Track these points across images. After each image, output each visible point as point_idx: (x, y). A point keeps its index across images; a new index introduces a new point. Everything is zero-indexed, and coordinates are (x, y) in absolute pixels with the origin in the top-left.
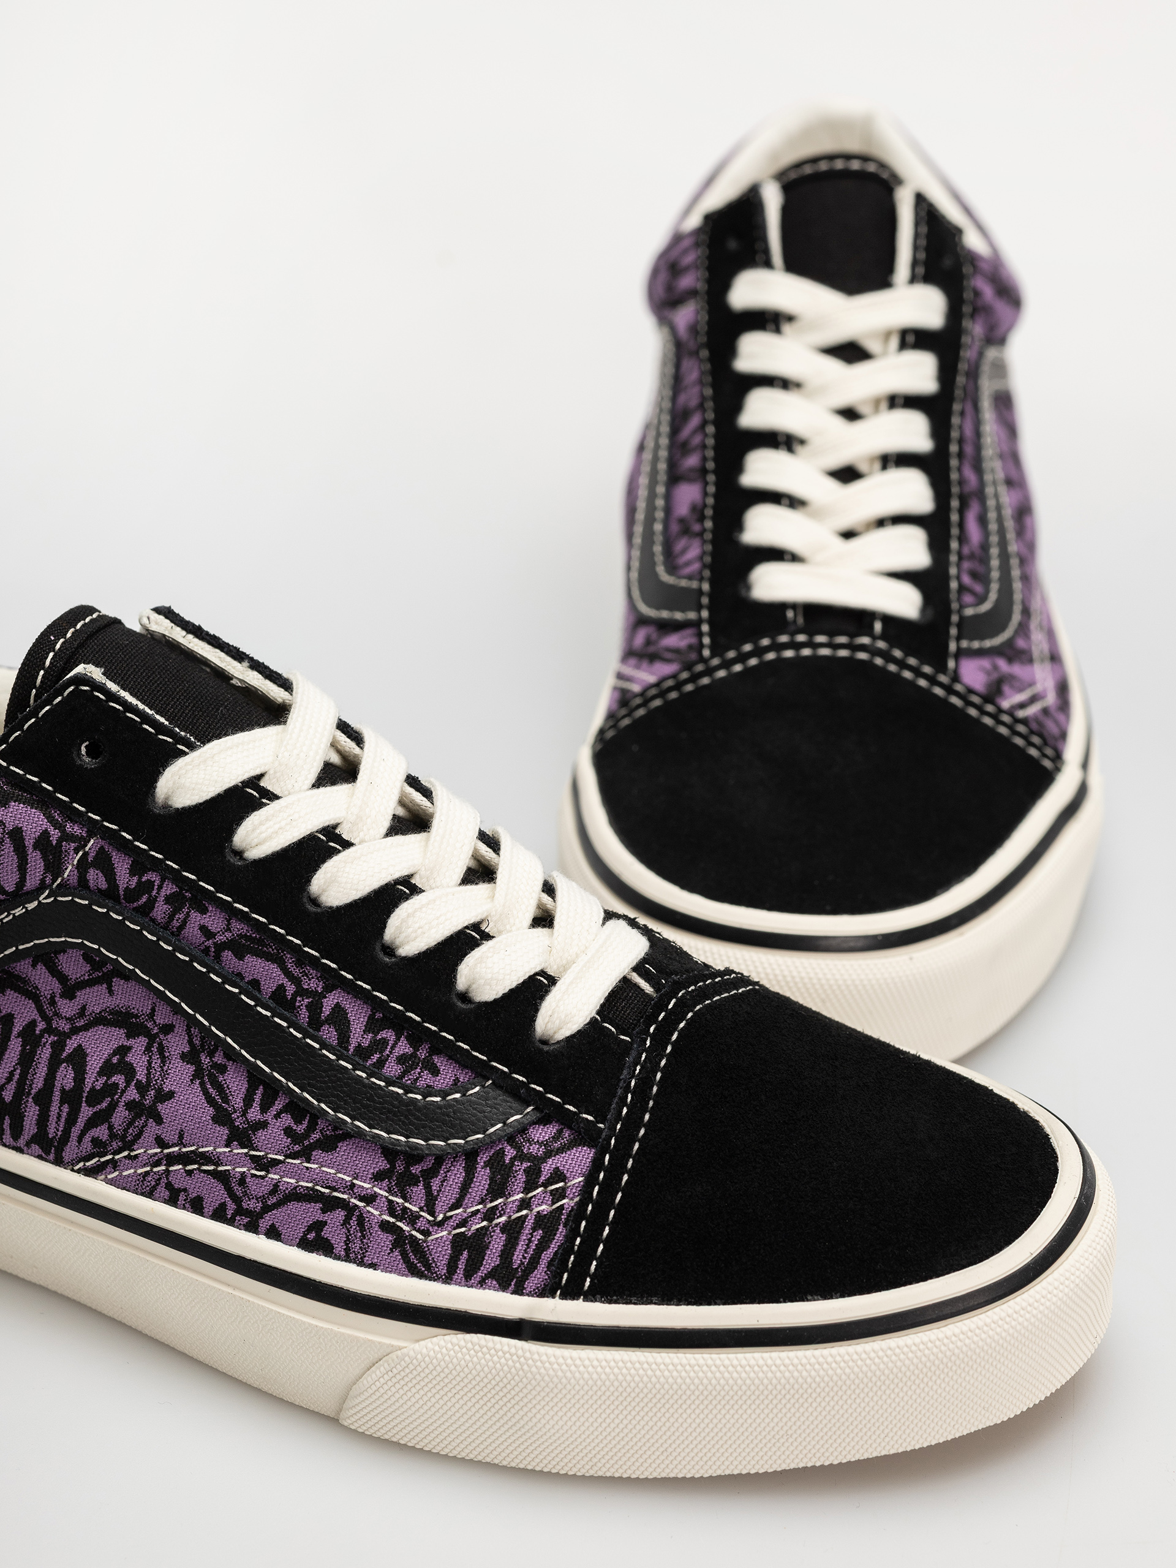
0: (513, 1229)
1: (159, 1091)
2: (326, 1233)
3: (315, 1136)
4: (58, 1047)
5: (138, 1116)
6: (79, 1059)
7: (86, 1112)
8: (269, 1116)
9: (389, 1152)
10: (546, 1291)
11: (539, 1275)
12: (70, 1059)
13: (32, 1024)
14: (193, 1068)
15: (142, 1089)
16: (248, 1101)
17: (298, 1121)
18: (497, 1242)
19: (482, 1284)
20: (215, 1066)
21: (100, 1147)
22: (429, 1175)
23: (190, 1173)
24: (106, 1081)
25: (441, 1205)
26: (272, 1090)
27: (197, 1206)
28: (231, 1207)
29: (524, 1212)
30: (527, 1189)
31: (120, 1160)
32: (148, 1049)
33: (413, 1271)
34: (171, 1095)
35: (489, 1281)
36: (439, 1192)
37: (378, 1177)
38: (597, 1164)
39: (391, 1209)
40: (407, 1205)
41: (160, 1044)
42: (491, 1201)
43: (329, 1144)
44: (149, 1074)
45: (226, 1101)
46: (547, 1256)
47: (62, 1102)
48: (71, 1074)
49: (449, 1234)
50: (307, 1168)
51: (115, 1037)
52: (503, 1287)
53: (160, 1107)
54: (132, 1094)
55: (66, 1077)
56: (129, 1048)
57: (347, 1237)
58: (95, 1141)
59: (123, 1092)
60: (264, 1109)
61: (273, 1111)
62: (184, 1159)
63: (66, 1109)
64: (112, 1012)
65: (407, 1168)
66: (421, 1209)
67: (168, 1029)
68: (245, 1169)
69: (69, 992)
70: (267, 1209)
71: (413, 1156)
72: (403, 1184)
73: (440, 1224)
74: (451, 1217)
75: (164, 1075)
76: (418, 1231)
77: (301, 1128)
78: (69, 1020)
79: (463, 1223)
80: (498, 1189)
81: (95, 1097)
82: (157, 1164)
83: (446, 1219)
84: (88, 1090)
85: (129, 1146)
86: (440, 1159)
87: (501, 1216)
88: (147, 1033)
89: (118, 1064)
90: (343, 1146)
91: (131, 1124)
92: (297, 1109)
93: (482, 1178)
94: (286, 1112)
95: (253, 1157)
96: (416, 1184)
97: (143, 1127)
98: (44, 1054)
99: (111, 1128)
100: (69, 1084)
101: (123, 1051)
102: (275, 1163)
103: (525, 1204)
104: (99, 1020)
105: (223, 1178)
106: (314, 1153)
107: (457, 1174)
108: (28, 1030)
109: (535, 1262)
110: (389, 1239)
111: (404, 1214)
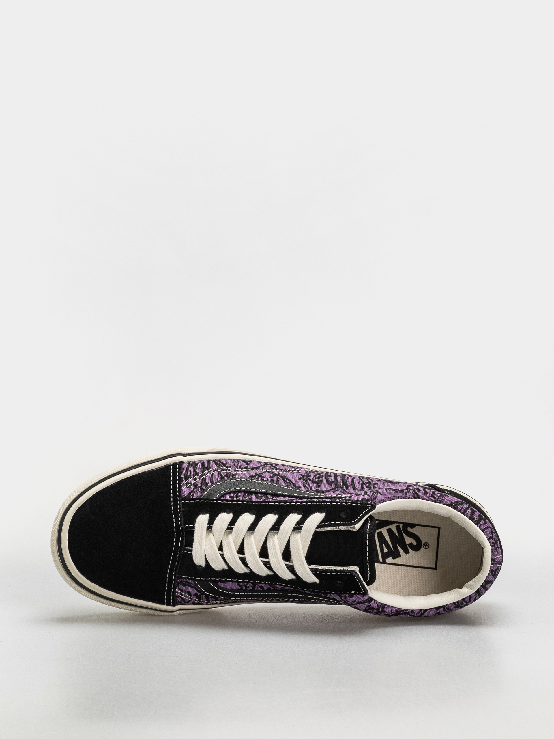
0: (196, 474)
1: (303, 480)
2: (245, 463)
3: (256, 477)
4: (337, 485)
7: (323, 475)
8: (270, 478)
10: (182, 463)
11: (185, 466)
12: (332, 482)
14: (296, 485)
16: (277, 480)
18: (199, 470)
21: (316, 472)
22: (222, 477)
23: (288, 469)
24: (319, 480)
25: (217, 474)
27: (283, 465)
28: (274, 465)
29: (195, 477)
30: (196, 482)
31: (310, 471)
32: (311, 487)
33: (218, 460)
34: (300, 479)
35: (198, 462)
36: (218, 476)
37: (235, 474)
38: (180, 491)
39: (229, 470)
40: (226, 472)
42: (204, 477)
43: (252, 477)
44: (308, 482)
45: (283, 480)
46: (185, 470)
49: (212, 469)
50: (255, 472)
51: (321, 489)
52: (193, 462)
53: (302, 477)
54: (310, 478)
56: (317, 487)
57: (239, 463)
59: (313, 478)
60: (272, 480)
66: (221, 472)
70: (264, 465)
72: (228, 475)
75: (304, 483)
76: (220, 468)
77: (261, 478)
79: (209, 472)
80: (203, 480)
82: (299, 470)
83: (214, 471)
87: (200, 475)
93: (208, 480)
95: (271, 472)
100: (330, 478)
102: (265, 472)
105: (278, 469)
106: (255, 475)
107: (215, 479)
108: (348, 486)
109: (187, 469)
110: (227, 465)
111: (226, 470)
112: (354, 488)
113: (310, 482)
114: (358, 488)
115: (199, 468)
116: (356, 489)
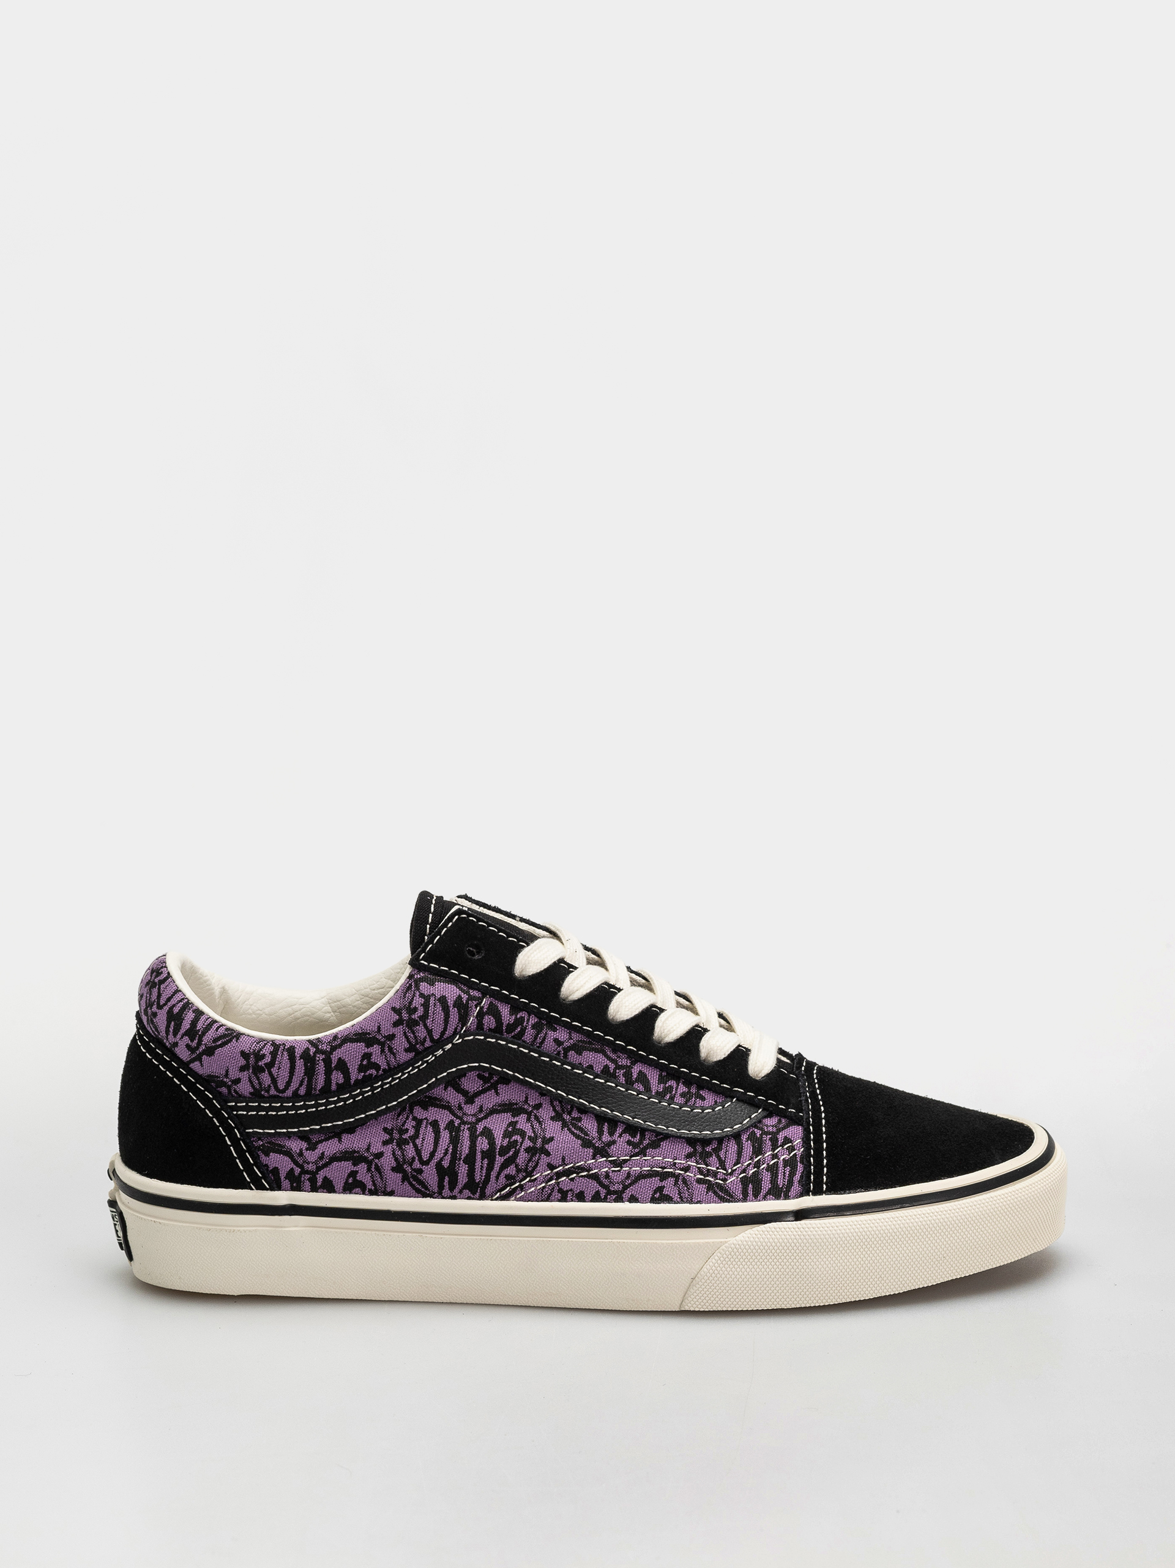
0: (773, 1169)
1: (543, 1139)
2: (665, 1192)
3: (646, 1142)
4: (473, 1130)
5: (534, 1155)
6: (488, 1133)
7: (499, 1160)
8: (616, 1136)
9: (691, 1141)
10: (803, 1194)
11: (796, 1188)
13: (452, 1122)
14: (560, 1123)
15: (533, 1139)
16: (600, 1132)
17: (634, 1135)
18: (766, 1177)
19: (765, 1198)
20: (573, 1119)
21: (511, 1179)
22: (717, 1151)
23: (572, 1180)
24: (509, 1140)
25: (729, 1164)
26: (613, 1123)
27: (580, 1197)
28: (603, 1192)
29: (776, 1160)
30: (773, 1150)
31: (525, 1184)
32: (528, 1120)
33: (723, 1200)
34: (552, 1139)
35: (768, 1197)
36: (725, 1158)
37: (689, 1156)
38: (807, 1132)
39: (700, 1171)
40: (709, 1168)
41: (535, 1116)
42: (756, 1158)
43: (655, 1145)
44: (534, 1132)
45: (587, 1135)
46: (797, 1177)
47: (483, 1159)
48: (485, 1142)
49: (737, 1177)
50: (645, 1160)
51: (506, 1118)
52: (778, 1197)
53: (547, 1146)
54: (528, 1143)
55: (483, 1144)
56: (517, 1122)
57: (679, 1191)
58: (508, 1177)
59: (521, 1143)
60: (611, 1134)
61: (617, 1133)
62: (567, 1173)
63: (486, 1161)
64: (500, 1105)
65: (703, 1149)
66: (718, 1168)
67: (538, 1106)
68: (607, 1169)
69: (470, 1100)
70: (625, 1188)
71: (706, 1142)
72: (704, 1157)
73: (731, 1174)
74: (736, 1169)
75: (544, 1130)
76: (720, 1180)
77: (637, 1139)
78: (474, 1115)
79: (744, 1171)
80: (758, 1151)
81: (504, 1151)
82: (551, 1179)
83: (733, 1171)
84: (498, 1147)
85: (530, 1174)
86: (720, 1140)
87: (763, 1164)
88: (525, 1111)
89: (512, 1130)
90: (663, 1144)
91: (529, 1160)
92: (631, 1129)
93: (748, 1147)
94: (625, 1133)
95: (610, 1161)
96: (711, 1155)
97: (539, 1160)
98: (465, 1135)
100: (485, 1147)
101: (513, 1124)
102: (625, 1161)
103: (775, 1156)
104: (493, 1112)
105: (595, 1177)
106: (648, 1151)
107: (732, 1147)
108: (450, 1125)
109: (791, 1182)
110: (704, 1187)
111: (708, 1173)
112: (435, 1124)
113: (530, 1133)
114: (426, 1127)
115: (766, 1186)
116: (430, 1124)
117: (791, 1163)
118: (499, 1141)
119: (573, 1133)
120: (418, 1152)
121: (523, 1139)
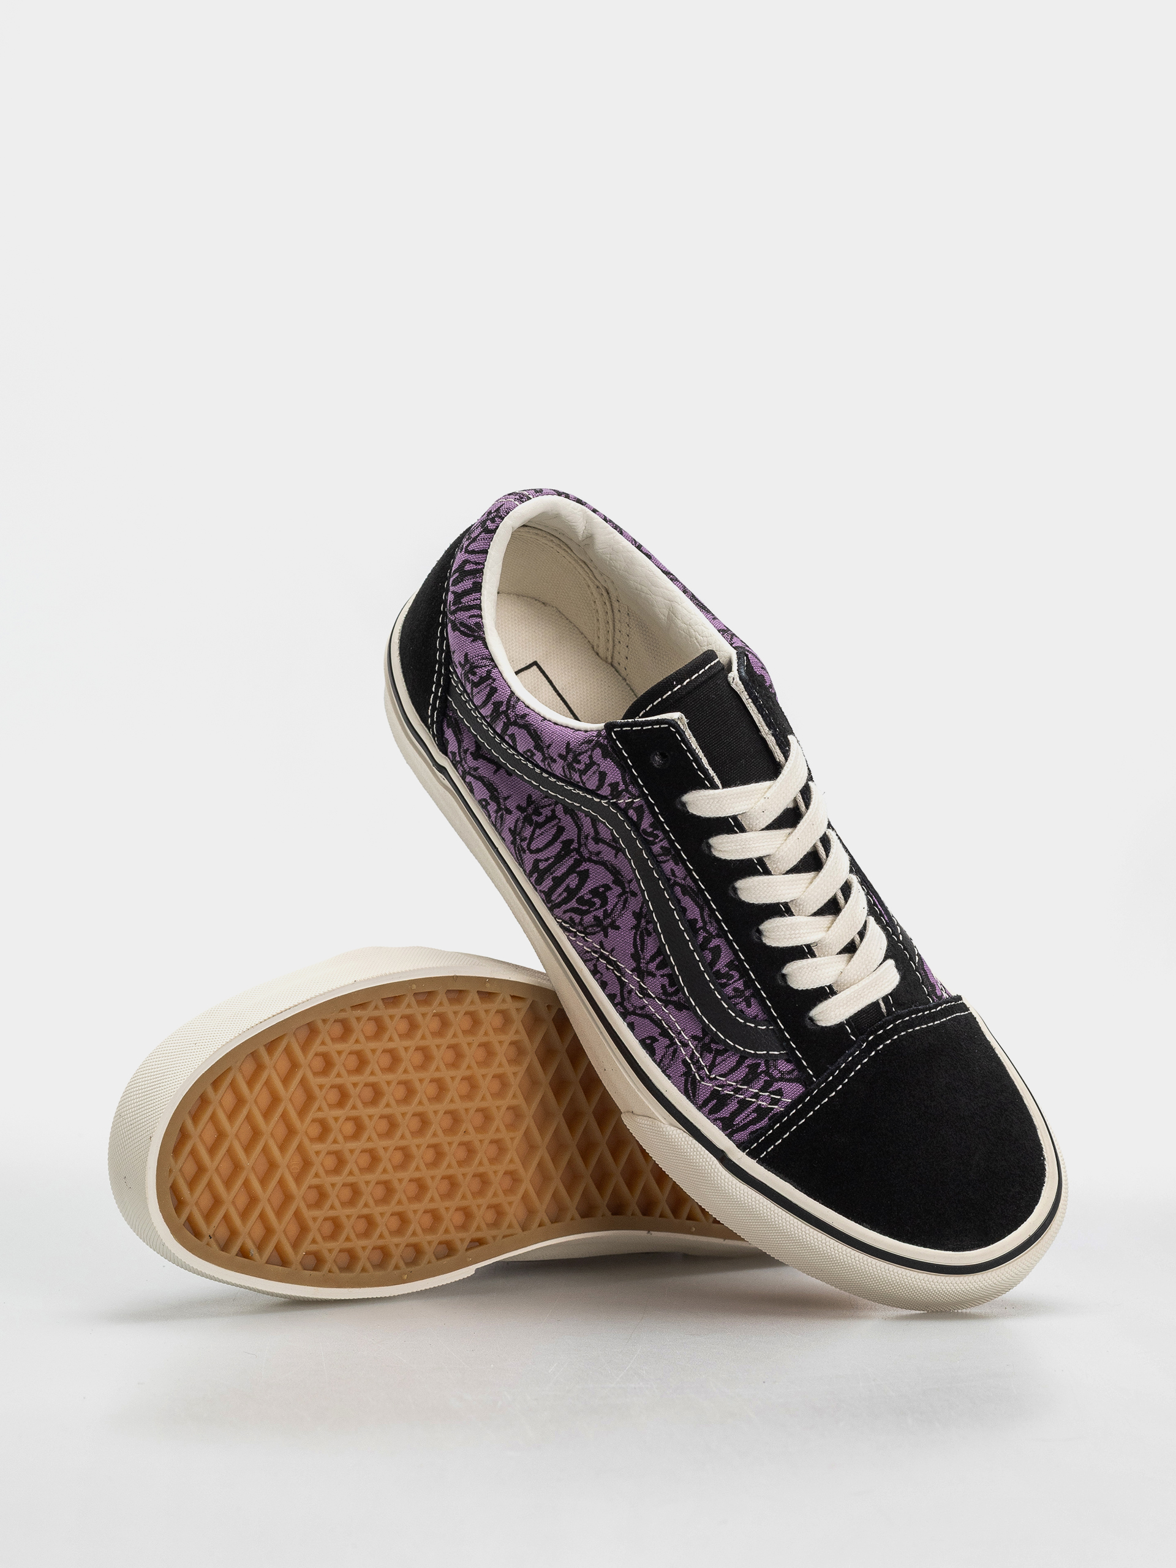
0: (744, 1104)
1: (614, 922)
2: (655, 1045)
3: (675, 998)
4: (578, 863)
5: (598, 925)
6: (584, 876)
7: (573, 904)
8: (659, 973)
9: (705, 1030)
10: (742, 1146)
11: (743, 1135)
12: (580, 874)
13: (571, 841)
14: (635, 922)
15: (607, 915)
16: (653, 959)
17: (671, 985)
18: (733, 1106)
19: (714, 1121)
20: (646, 929)
21: (572, 922)
22: (719, 1053)
23: (608, 969)
24: (591, 898)
25: (718, 1069)
26: (665, 964)
27: (603, 985)
28: (618, 999)
29: (754, 1100)
30: (761, 1090)
31: (579, 936)
32: (620, 896)
33: (686, 1093)
34: (618, 928)
35: (718, 1122)
36: (719, 1064)
37: (694, 1038)
38: (800, 1099)
39: (692, 1056)
40: (700, 1059)
41: (627, 898)
42: (740, 1085)
43: (681, 1006)
44: (613, 910)
45: (642, 952)
46: (752, 1128)
47: (565, 890)
48: (576, 882)
49: (713, 1086)
50: (663, 1010)
51: (608, 879)
52: (724, 1129)
53: (610, 929)
54: (600, 914)
55: (573, 880)
56: (611, 889)
57: (664, 1055)
58: (571, 919)
59: (596, 909)
60: (658, 968)
61: (662, 972)
62: (610, 962)
63: (565, 894)
64: (611, 865)
65: (710, 1043)
66: (706, 1066)
67: (634, 894)
68: (634, 988)
69: (597, 840)
70: (634, 1013)
71: (715, 1039)
72: (705, 1049)
73: (711, 1079)
74: (718, 1079)
75: (620, 915)
76: (699, 1075)
77: (670, 990)
78: (591, 853)
79: (722, 1086)
80: (747, 1081)
81: (581, 901)
82: (595, 952)
83: (715, 1079)
84: (580, 895)
85: (587, 934)
86: (727, 1049)
87: (741, 1095)
88: (623, 888)
89: (600, 893)
90: (685, 1012)
91: (592, 926)
92: (673, 979)
93: (742, 1072)
94: (667, 977)
95: (640, 986)
96: (710, 1053)
97: (597, 932)
98: (569, 862)
99: (582, 919)
100: (573, 885)
101: (607, 888)
102: (650, 997)
103: (756, 1096)
104: (604, 864)
105: (622, 984)
106: (670, 1006)
107: (732, 1061)
108: (567, 843)
109: (745, 1127)
110: (683, 1069)
111: (696, 1063)
112: (561, 830)
114: (553, 826)
115: (725, 1112)
116: (559, 827)
117: (761, 1112)
118: (584, 892)
119: (635, 939)
120: (532, 838)
121: (602, 906)
